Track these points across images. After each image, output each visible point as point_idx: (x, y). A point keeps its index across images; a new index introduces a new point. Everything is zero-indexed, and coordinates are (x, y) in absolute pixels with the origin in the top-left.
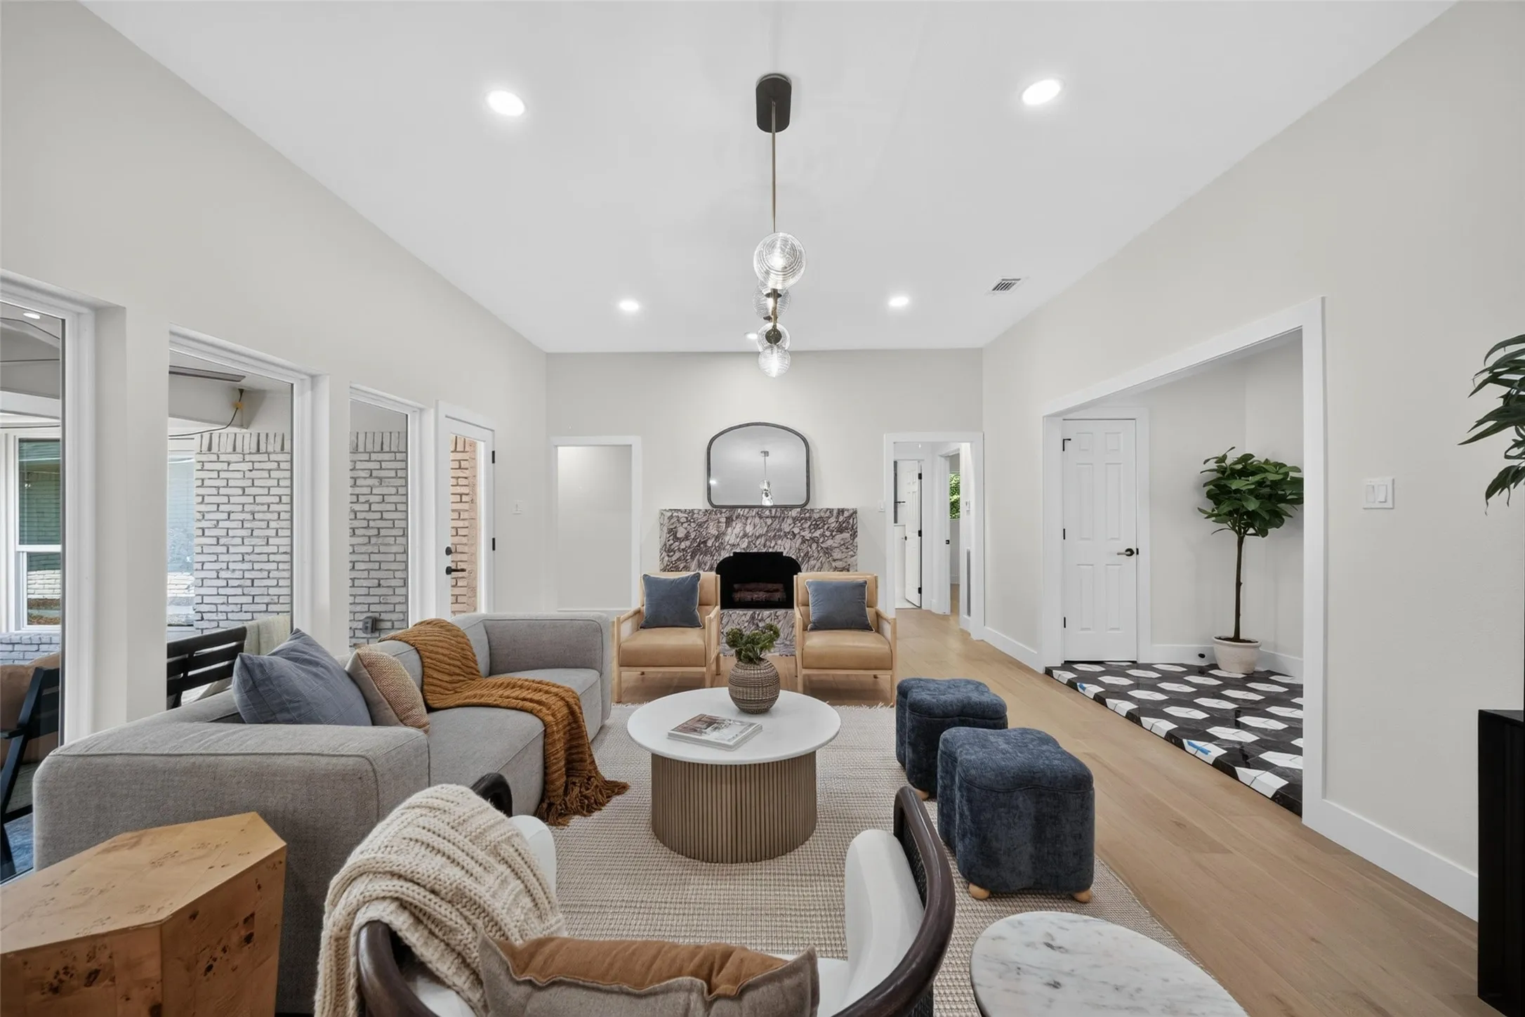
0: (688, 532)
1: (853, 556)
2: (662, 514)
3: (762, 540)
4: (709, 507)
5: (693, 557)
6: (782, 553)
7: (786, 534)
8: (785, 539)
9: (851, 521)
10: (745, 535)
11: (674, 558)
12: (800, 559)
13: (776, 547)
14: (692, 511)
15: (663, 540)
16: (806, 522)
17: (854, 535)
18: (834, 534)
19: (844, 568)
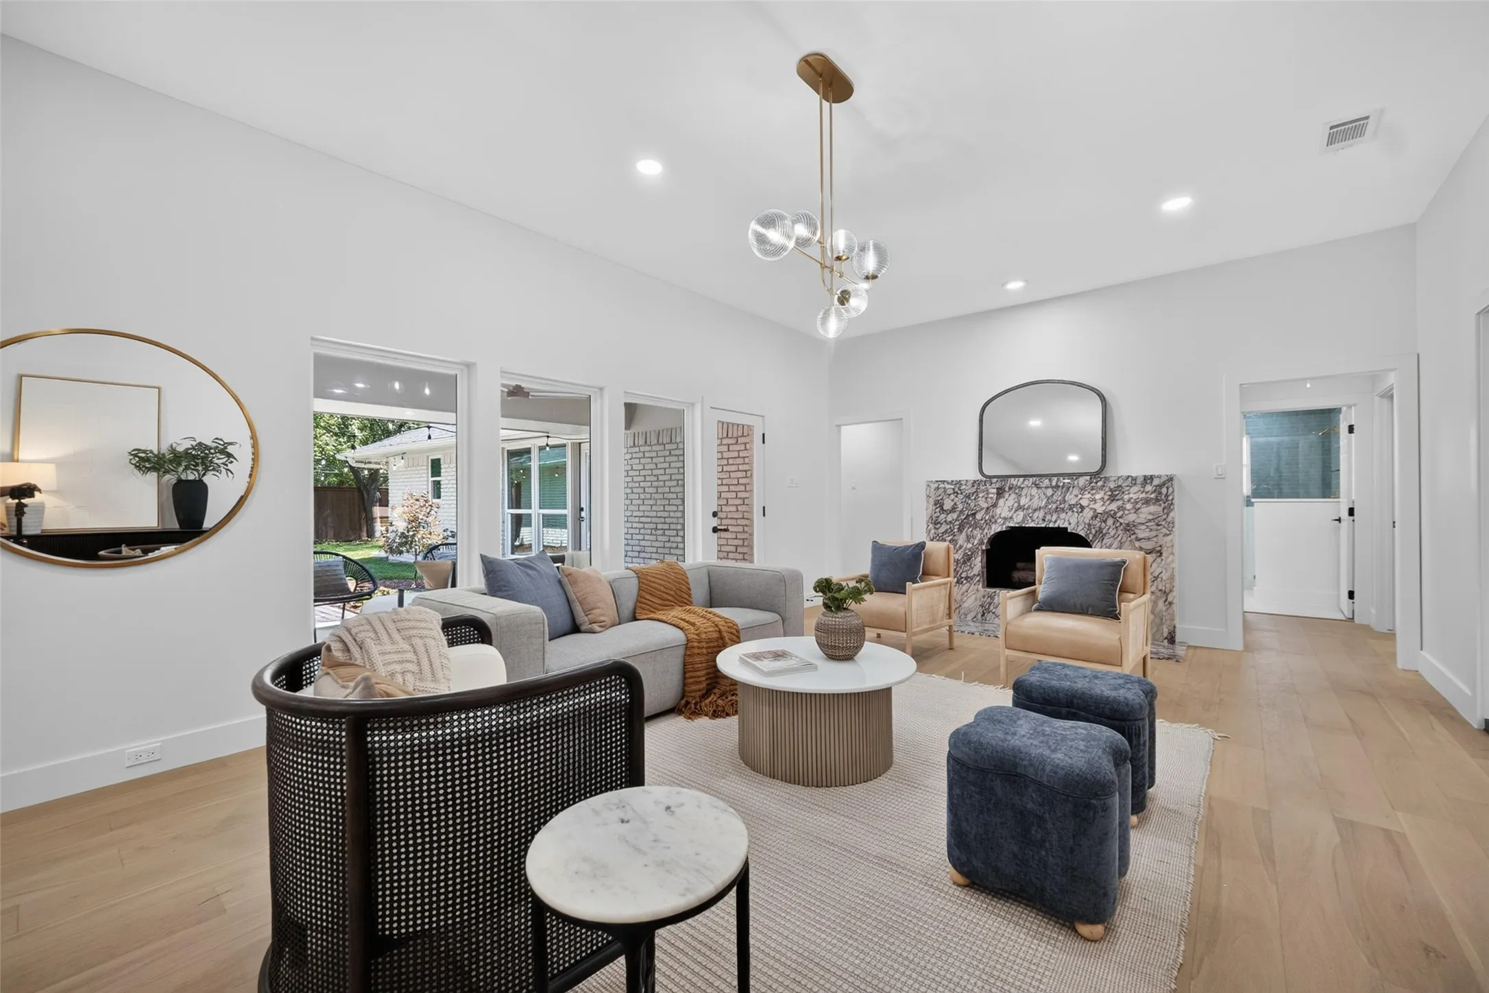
0: (955, 504)
1: (1168, 535)
2: (928, 485)
3: (1041, 514)
4: (980, 477)
5: (960, 530)
6: (1067, 528)
7: (1071, 507)
8: (1070, 513)
9: (1164, 490)
10: (1020, 508)
11: (942, 530)
12: (1091, 536)
13: (1058, 522)
14: (959, 483)
15: (930, 511)
16: (1097, 493)
17: (1169, 508)
18: (1138, 506)
19: (1154, 549)
